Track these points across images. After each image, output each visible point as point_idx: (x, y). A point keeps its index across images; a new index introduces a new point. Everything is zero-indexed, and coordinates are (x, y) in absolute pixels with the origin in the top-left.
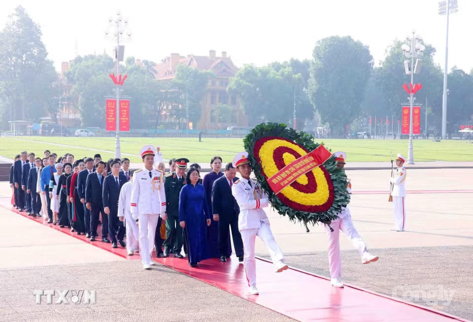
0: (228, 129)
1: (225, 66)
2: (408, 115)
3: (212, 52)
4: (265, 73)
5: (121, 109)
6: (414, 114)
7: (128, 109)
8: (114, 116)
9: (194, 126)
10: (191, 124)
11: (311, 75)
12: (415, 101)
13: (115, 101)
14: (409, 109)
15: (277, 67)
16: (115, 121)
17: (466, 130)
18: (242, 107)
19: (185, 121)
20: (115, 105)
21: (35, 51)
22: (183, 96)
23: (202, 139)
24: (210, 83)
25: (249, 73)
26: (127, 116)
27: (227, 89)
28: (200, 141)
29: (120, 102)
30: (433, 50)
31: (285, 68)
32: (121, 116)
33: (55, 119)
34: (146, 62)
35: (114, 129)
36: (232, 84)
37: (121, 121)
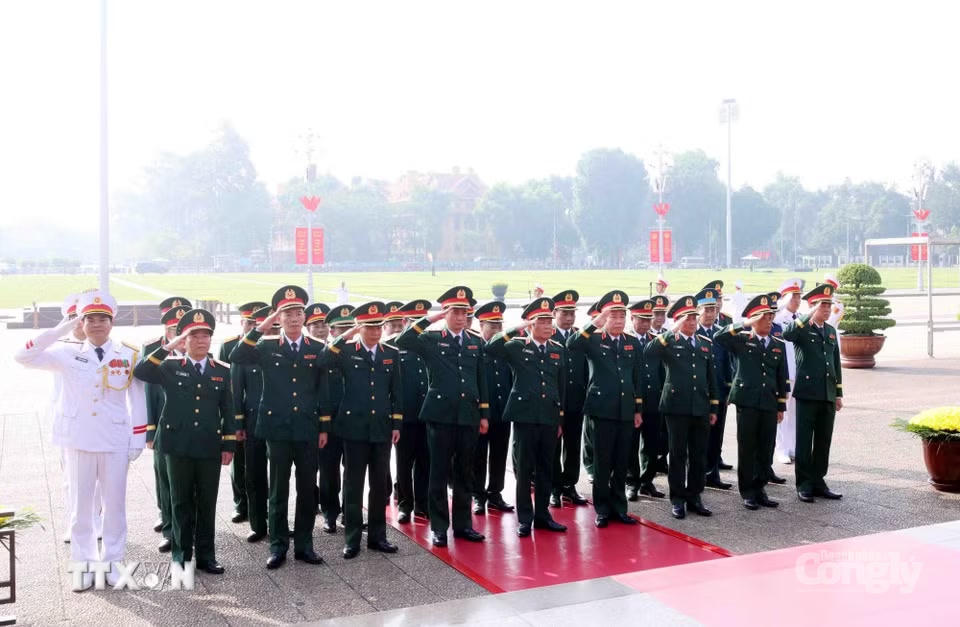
0: (476, 260)
1: (472, 186)
2: (657, 240)
3: (456, 169)
4: (518, 192)
5: (313, 238)
6: (664, 239)
7: (321, 239)
8: (306, 246)
9: (434, 258)
10: (430, 256)
11: (575, 195)
12: (665, 224)
13: (306, 229)
14: (658, 233)
15: (534, 185)
16: (306, 253)
17: (750, 257)
18: (490, 233)
19: (422, 251)
20: (307, 234)
21: (243, 172)
22: (419, 223)
23: (436, 273)
24: (453, 205)
25: (500, 193)
26: (321, 246)
27: (473, 212)
28: (433, 275)
29: (313, 230)
30: (718, 164)
31: (542, 185)
32: (314, 247)
33: (266, 252)
34: (377, 183)
35: (306, 262)
36: (479, 207)
37: (313, 253)
